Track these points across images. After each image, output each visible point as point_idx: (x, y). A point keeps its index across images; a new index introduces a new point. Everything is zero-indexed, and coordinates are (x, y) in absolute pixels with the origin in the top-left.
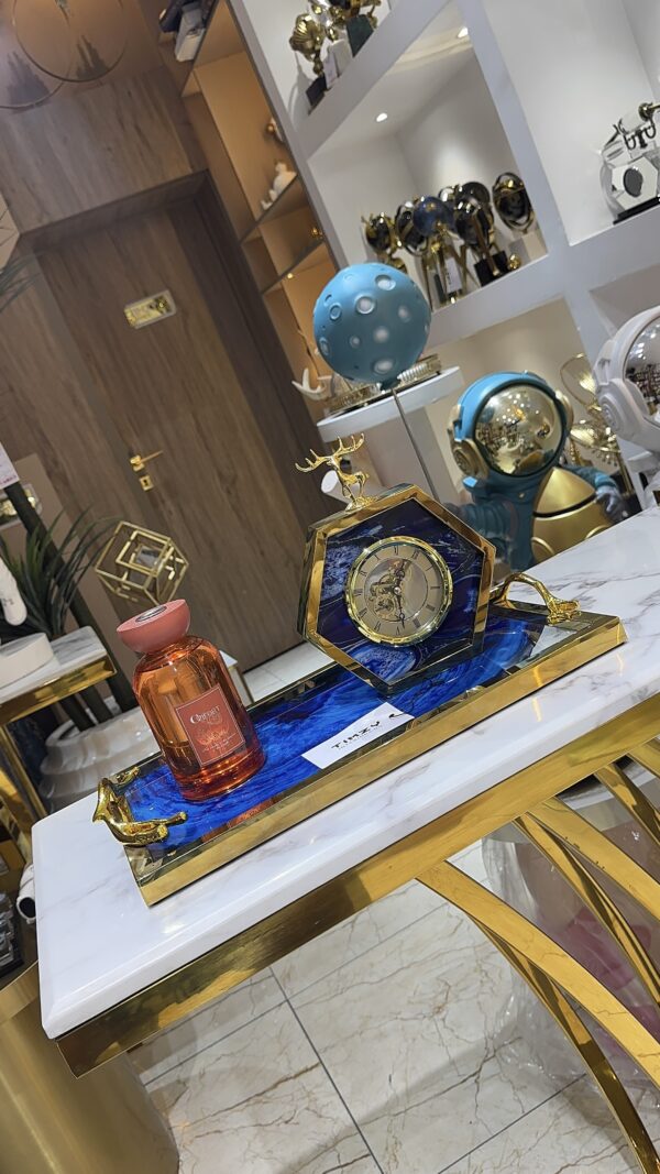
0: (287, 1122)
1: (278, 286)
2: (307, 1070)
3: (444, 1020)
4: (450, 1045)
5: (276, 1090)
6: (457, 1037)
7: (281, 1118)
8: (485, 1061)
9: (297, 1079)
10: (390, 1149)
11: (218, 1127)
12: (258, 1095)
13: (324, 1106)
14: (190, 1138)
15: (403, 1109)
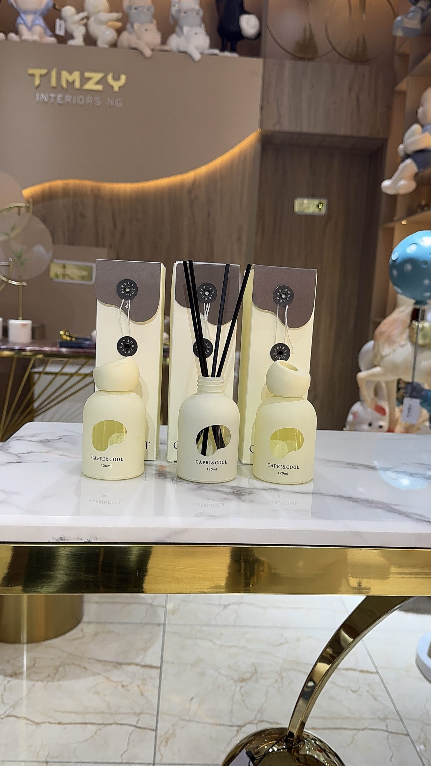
0: (123, 686)
1: (391, 225)
2: (151, 667)
3: (242, 687)
4: (236, 703)
5: (128, 666)
7: (122, 682)
8: (250, 723)
9: (142, 668)
10: (167, 735)
11: (87, 666)
12: (117, 663)
13: (147, 690)
15: (188, 719)
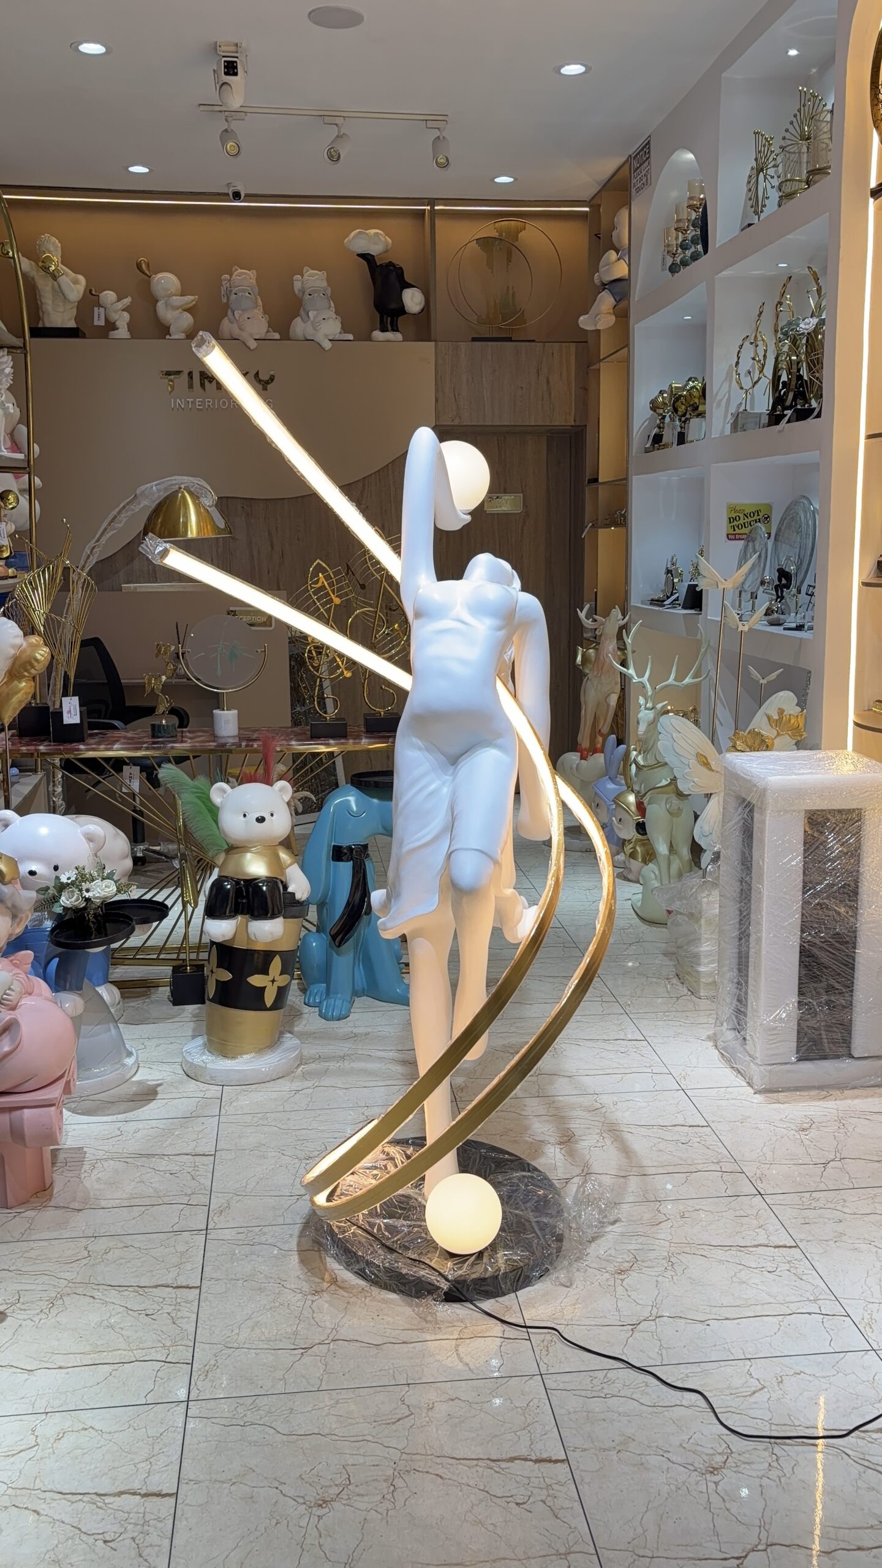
0: (517, 1504)
2: (550, 1461)
4: (718, 1515)
5: (510, 1464)
6: (728, 1510)
7: (512, 1496)
8: (753, 1550)
9: (537, 1465)
12: (489, 1459)
13: (562, 1508)
14: (408, 1468)
15: (650, 1555)
